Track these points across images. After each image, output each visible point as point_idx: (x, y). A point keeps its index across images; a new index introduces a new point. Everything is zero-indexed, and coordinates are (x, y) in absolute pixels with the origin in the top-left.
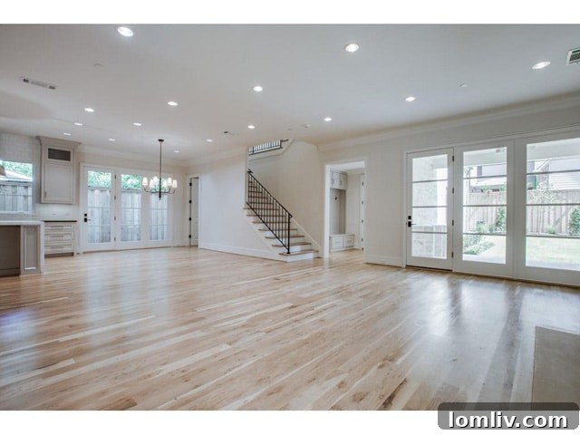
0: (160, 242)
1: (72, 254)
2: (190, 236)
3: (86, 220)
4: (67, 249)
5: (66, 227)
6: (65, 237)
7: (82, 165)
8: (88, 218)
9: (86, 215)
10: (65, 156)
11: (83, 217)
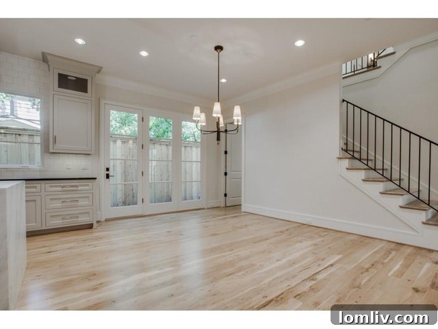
0: (194, 203)
1: (90, 226)
2: (226, 195)
3: (108, 176)
4: (84, 220)
5: (83, 187)
6: (81, 203)
7: (102, 102)
8: (111, 173)
9: (108, 169)
10: (80, 85)
11: (104, 173)
